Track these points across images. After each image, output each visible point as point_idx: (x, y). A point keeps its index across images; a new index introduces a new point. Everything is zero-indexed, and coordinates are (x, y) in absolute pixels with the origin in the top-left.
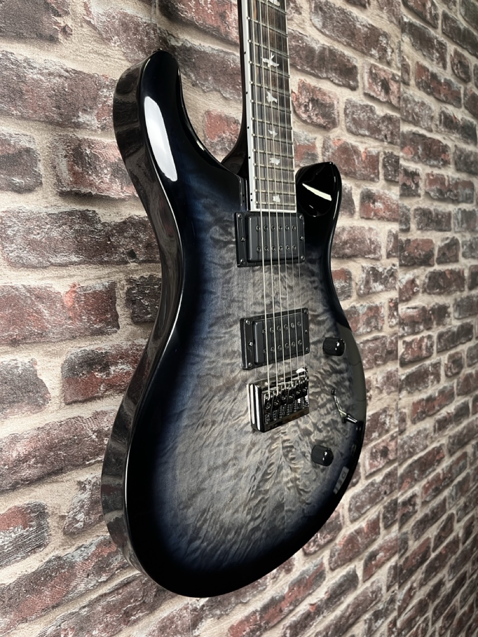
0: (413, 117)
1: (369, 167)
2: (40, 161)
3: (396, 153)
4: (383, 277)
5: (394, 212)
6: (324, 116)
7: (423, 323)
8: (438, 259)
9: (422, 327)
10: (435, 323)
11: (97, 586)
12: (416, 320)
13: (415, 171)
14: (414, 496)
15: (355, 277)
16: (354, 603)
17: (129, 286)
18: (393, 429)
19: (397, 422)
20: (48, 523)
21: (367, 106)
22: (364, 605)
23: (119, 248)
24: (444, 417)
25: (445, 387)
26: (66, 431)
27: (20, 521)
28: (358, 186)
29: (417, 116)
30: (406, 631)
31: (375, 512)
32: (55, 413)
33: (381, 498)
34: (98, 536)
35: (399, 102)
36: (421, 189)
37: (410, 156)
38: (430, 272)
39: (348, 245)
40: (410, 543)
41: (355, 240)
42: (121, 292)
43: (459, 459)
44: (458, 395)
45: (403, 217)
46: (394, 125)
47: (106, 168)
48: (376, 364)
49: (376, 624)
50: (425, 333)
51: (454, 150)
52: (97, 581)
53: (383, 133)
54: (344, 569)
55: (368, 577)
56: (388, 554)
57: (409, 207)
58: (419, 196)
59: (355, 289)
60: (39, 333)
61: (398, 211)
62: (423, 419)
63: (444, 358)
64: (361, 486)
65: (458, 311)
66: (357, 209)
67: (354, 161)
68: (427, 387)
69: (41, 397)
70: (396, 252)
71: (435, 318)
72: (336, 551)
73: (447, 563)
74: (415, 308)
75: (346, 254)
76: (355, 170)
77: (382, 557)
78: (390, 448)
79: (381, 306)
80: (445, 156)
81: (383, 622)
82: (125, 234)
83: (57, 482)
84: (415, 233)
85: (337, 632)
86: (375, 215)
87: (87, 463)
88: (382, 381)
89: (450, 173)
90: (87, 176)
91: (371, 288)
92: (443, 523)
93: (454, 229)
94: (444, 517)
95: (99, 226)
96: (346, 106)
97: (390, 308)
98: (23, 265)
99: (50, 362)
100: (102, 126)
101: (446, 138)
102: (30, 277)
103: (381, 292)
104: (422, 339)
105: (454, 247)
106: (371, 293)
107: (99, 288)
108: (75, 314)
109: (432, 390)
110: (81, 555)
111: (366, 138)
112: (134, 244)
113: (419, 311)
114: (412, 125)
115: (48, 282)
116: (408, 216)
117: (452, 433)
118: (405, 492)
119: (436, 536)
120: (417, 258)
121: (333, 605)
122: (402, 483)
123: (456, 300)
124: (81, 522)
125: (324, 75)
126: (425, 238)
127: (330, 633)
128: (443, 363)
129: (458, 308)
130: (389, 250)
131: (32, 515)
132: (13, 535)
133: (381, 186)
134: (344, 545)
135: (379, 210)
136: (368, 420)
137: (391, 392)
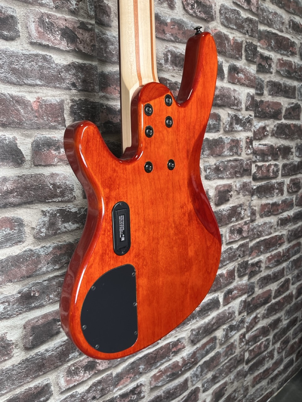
0: (268, 21)
1: (236, 50)
2: (19, 23)
3: (254, 43)
4: (242, 122)
5: (252, 82)
6: (205, 12)
7: (271, 155)
8: (284, 116)
9: (270, 158)
10: (280, 157)
11: (53, 270)
12: (266, 153)
13: (268, 56)
14: (260, 262)
15: (223, 119)
16: (217, 317)
17: (72, 104)
18: (246, 218)
19: (249, 214)
20: (25, 230)
21: (235, 10)
22: (223, 320)
23: (66, 80)
24: (285, 217)
25: (286, 199)
26: (34, 181)
27: (8, 225)
28: (227, 62)
29: (270, 21)
30: (252, 343)
31: (232, 266)
32: (28, 169)
33: (236, 258)
34: (54, 243)
35: (257, 10)
36: (273, 68)
37: (265, 46)
38: (278, 124)
39: (220, 98)
40: (256, 289)
41: (224, 96)
42: (67, 106)
43: (294, 246)
44: (297, 205)
45: (258, 85)
46: (254, 24)
47: (58, 31)
48: (236, 176)
49: (231, 333)
50: (273, 162)
51: (300, 45)
52: (53, 268)
53: (245, 29)
54: (211, 295)
55: (226, 304)
56: (240, 293)
57: (264, 79)
58: (271, 73)
59: (223, 126)
60: (18, 123)
61: (255, 81)
62: (269, 216)
63: (287, 181)
64: (223, 248)
65: (298, 152)
66: (226, 76)
67: (226, 44)
68: (274, 196)
69: (20, 159)
70: (252, 108)
71: (281, 154)
73: (284, 308)
74: (265, 145)
75: (218, 104)
76: (225, 50)
77: (236, 293)
78: (244, 229)
79: (241, 140)
80: (292, 49)
81: (236, 333)
82: (70, 73)
83: (30, 208)
84: (267, 97)
85: (205, 332)
86: (239, 81)
87: (47, 201)
88: (239, 187)
89: (295, 60)
90: (46, 35)
91: (234, 128)
92: (282, 283)
93: (298, 98)
94: (283, 279)
95: (54, 65)
96: (220, 8)
97: (247, 142)
98: (8, 82)
99: (25, 140)
100: (56, 6)
101: (294, 37)
102: (12, 89)
103: (240, 131)
104: (270, 166)
105: (297, 110)
106: (234, 131)
107: (54, 102)
108: (40, 115)
109: (276, 199)
110: (44, 251)
111: (234, 30)
112: (75, 79)
113: (268, 147)
114: (267, 26)
115: (23, 94)
116: (262, 85)
117: (291, 228)
118: (254, 258)
119: (276, 290)
120: (268, 113)
121: (203, 315)
122: (251, 252)
123: (297, 144)
124: (44, 233)
126: (275, 101)
127: (201, 332)
128: (286, 183)
129: (299, 150)
130: (247, 105)
131: (16, 224)
132: (5, 233)
133: (243, 63)
135: (241, 79)
136: (229, 210)
137: (246, 195)
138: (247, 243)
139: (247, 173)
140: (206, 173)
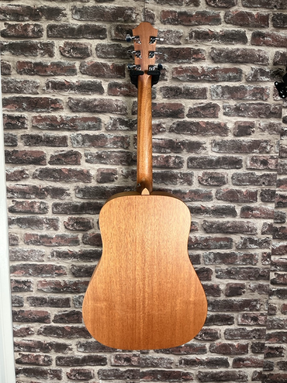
1: (249, 197)
3: (272, 189)
4: (258, 242)
5: (270, 215)
6: (217, 182)
14: (281, 348)
15: (236, 241)
16: (225, 373)
18: (262, 311)
19: (267, 309)
21: (248, 173)
22: (233, 377)
28: (240, 205)
31: (245, 342)
33: (250, 338)
35: (276, 167)
39: (231, 228)
40: (276, 368)
41: (236, 226)
45: (278, 216)
46: (272, 177)
48: (249, 279)
53: (261, 182)
54: (219, 355)
55: (236, 367)
56: (254, 364)
57: (285, 212)
59: (235, 245)
61: (273, 214)
64: (234, 327)
66: (239, 214)
67: (238, 196)
70: (270, 232)
72: (214, 346)
75: (229, 232)
76: (238, 199)
77: (249, 363)
78: (260, 319)
79: (256, 255)
86: (253, 216)
88: (254, 287)
91: (247, 246)
96: (233, 176)
97: (263, 256)
103: (255, 248)
106: (247, 248)
111: (247, 186)
116: (283, 216)
118: (273, 343)
121: (211, 366)
122: (270, 338)
125: (219, 167)
127: (208, 376)
130: (263, 231)
133: (259, 204)
134: (219, 346)
135: (256, 214)
136: (242, 301)
137: (263, 294)
138: (265, 330)
139: (264, 278)
140: (217, 274)
